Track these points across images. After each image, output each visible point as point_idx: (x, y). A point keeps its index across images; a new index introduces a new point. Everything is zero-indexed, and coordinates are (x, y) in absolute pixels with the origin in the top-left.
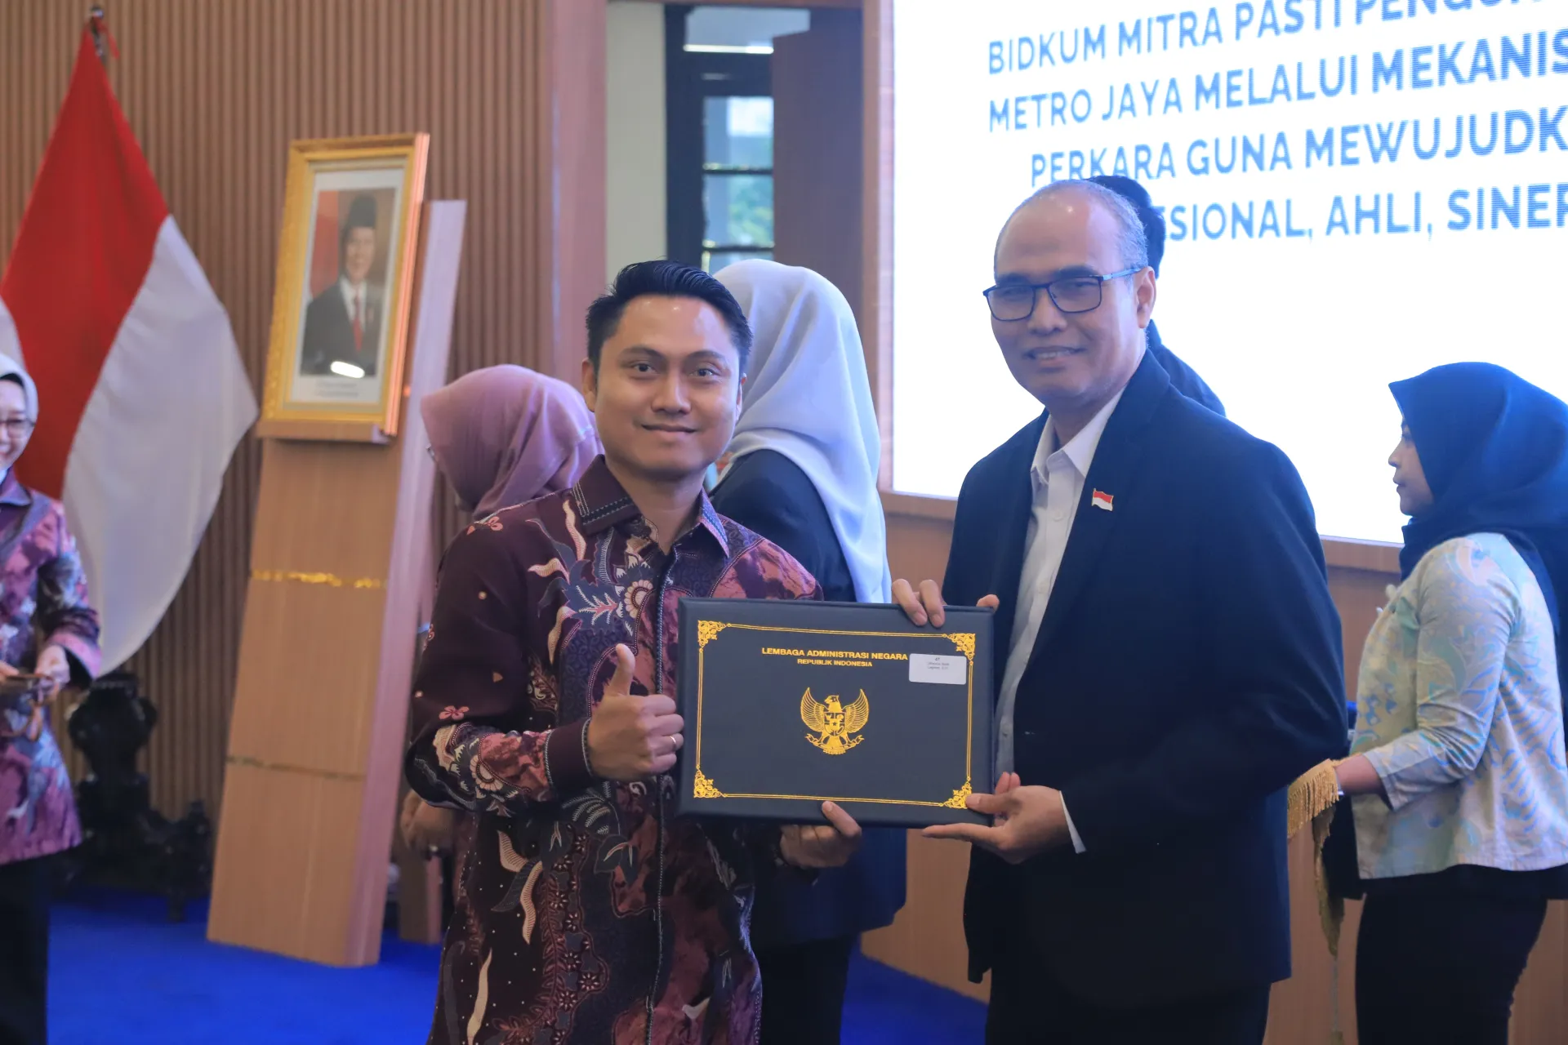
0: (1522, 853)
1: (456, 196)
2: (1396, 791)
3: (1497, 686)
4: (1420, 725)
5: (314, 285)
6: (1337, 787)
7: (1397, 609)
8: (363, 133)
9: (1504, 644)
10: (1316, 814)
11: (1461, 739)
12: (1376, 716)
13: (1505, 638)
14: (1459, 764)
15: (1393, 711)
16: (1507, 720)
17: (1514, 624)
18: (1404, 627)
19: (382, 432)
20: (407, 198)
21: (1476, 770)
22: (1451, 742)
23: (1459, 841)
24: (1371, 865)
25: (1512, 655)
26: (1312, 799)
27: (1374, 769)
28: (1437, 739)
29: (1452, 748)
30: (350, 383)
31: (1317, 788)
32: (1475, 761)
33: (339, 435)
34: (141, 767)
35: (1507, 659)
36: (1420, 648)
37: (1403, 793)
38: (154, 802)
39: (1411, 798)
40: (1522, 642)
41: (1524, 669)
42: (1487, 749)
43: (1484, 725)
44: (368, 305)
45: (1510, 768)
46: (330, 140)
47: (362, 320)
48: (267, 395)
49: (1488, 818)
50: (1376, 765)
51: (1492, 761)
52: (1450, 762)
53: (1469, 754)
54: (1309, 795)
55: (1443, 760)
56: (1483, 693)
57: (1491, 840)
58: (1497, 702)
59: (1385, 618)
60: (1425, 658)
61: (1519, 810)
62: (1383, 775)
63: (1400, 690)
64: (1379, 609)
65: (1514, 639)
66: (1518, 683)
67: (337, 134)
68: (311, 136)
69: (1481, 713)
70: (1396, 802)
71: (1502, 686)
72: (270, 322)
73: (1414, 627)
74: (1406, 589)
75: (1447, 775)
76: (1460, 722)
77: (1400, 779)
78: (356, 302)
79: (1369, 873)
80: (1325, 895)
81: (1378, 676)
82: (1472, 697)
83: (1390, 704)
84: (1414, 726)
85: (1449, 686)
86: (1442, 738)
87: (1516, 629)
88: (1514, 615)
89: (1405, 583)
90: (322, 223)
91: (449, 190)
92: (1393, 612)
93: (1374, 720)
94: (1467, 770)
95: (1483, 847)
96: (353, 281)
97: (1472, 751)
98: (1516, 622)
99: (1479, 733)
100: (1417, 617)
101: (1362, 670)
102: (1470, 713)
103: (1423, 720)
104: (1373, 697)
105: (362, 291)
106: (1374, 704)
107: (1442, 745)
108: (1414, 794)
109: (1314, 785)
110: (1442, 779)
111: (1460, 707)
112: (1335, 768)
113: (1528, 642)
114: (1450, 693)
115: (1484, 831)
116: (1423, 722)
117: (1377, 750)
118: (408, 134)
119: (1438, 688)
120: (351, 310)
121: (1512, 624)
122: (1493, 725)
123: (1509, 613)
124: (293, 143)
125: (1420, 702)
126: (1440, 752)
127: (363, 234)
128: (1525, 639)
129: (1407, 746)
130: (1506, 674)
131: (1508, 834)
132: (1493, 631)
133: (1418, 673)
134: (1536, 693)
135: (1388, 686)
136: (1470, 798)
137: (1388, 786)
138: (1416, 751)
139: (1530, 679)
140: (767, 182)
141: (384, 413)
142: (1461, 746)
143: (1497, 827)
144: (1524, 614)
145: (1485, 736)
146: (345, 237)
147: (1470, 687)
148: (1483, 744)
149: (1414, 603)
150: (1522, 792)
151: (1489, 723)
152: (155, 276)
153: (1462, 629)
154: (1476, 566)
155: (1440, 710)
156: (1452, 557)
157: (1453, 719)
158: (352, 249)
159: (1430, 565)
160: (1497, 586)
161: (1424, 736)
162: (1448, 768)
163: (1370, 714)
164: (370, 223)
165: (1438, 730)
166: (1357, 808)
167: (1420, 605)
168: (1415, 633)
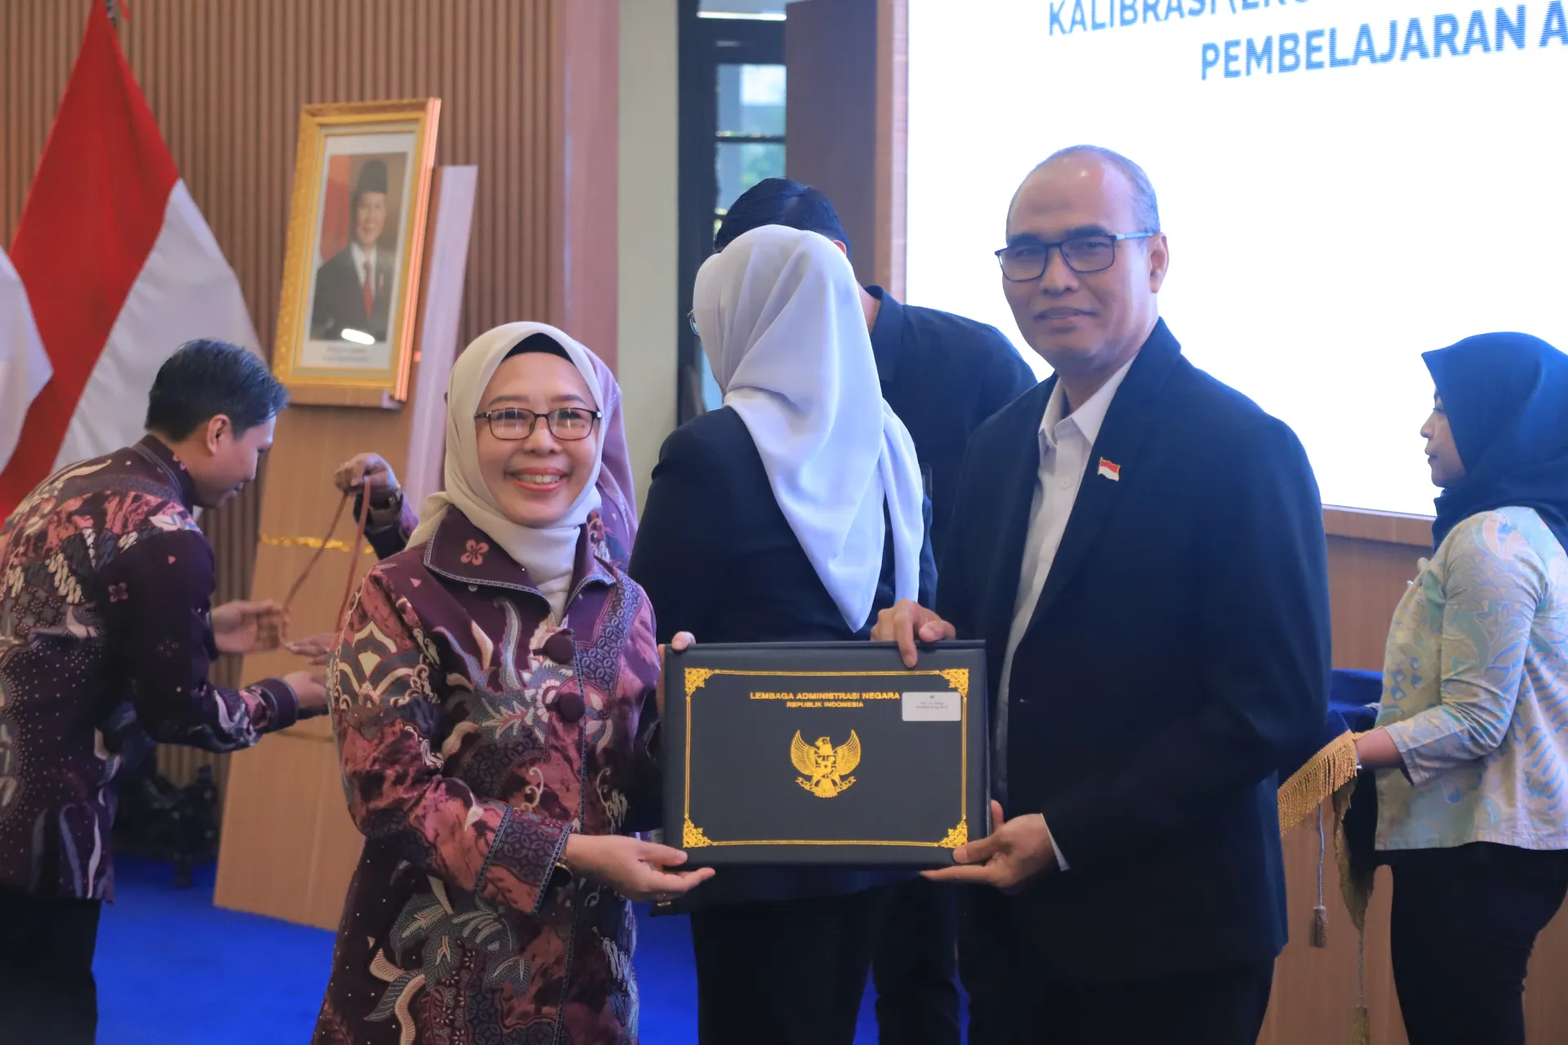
0: (1545, 833)
1: (467, 162)
2: (1417, 767)
3: (1522, 662)
4: (1444, 700)
5: (324, 250)
6: (1356, 761)
8: (375, 97)
9: (1530, 620)
10: (1336, 788)
11: (1484, 716)
12: (1400, 690)
13: (1531, 615)
14: (1482, 741)
15: (1419, 686)
16: (1533, 698)
17: (1540, 600)
18: (1430, 601)
19: (392, 398)
20: (418, 162)
21: (1500, 747)
22: (1473, 719)
23: (1478, 818)
24: (1387, 837)
25: (1538, 631)
26: (1332, 773)
27: (1394, 744)
28: (1459, 715)
29: (1475, 725)
30: (361, 349)
31: (1337, 762)
32: (1499, 737)
33: (349, 400)
35: (1533, 633)
36: (1445, 623)
37: (1423, 771)
39: (1432, 774)
40: (1549, 618)
41: (1552, 645)
42: (1511, 725)
43: (1508, 701)
44: (379, 271)
45: (1534, 745)
46: (342, 104)
47: (373, 284)
48: (277, 359)
49: (1510, 797)
50: (1396, 739)
51: (1515, 738)
52: (1472, 738)
53: (1492, 730)
54: (1329, 770)
55: (1466, 736)
56: (1506, 669)
57: (1512, 819)
58: (1523, 679)
59: (1414, 591)
60: (1450, 632)
61: (1542, 788)
62: (1403, 750)
63: (1425, 665)
65: (1540, 615)
66: (1544, 659)
67: (349, 99)
68: (323, 100)
69: (1505, 690)
70: (1416, 776)
71: (1527, 662)
72: (280, 286)
73: (1441, 601)
74: (1435, 563)
75: (1471, 752)
76: (1483, 698)
77: (1421, 755)
78: (367, 266)
79: (1385, 845)
81: (1403, 649)
82: (1496, 673)
83: (1416, 679)
84: (1437, 701)
85: (1473, 662)
86: (1466, 715)
87: (1544, 605)
88: (1540, 591)
89: (1435, 556)
90: (332, 187)
91: (461, 155)
92: (1421, 585)
93: (1399, 695)
94: (1492, 747)
95: (1503, 826)
96: (363, 246)
97: (1495, 728)
98: (1542, 597)
99: (1503, 709)
100: (1444, 591)
101: (1389, 644)
102: (1494, 689)
103: (1447, 695)
104: (1399, 672)
105: (372, 257)
106: (1399, 678)
107: (1465, 722)
108: (1437, 770)
109: (1334, 759)
110: (1465, 756)
111: (1483, 683)
112: (1355, 741)
113: (1555, 617)
114: (1472, 669)
115: (1505, 809)
116: (1447, 698)
117: (1399, 724)
118: (420, 99)
119: (1463, 663)
120: (362, 275)
121: (1538, 600)
122: (1518, 701)
123: (1535, 589)
124: (305, 107)
125: (1444, 677)
126: (1462, 728)
127: (375, 198)
128: (1552, 614)
129: (1430, 721)
130: (1532, 650)
131: (1531, 813)
132: (1517, 606)
133: (1443, 648)
135: (1415, 660)
136: (1492, 774)
137: (1407, 761)
138: (1437, 727)
139: (1557, 655)
140: (779, 150)
141: (395, 378)
142: (1485, 724)
143: (1519, 805)
144: (1553, 589)
145: (1510, 713)
146: (356, 202)
147: (1494, 662)
148: (1507, 721)
149: (1441, 578)
150: (1545, 771)
151: (1513, 700)
152: (164, 239)
153: (1486, 604)
154: (1502, 540)
155: (1464, 686)
156: (1479, 530)
157: (1475, 695)
158: (363, 214)
159: (1458, 538)
160: (1523, 561)
161: (1447, 712)
162: (1469, 744)
163: (1395, 689)
164: (381, 186)
165: (1460, 706)
166: (1382, 784)
167: (1446, 580)
168: (1441, 607)
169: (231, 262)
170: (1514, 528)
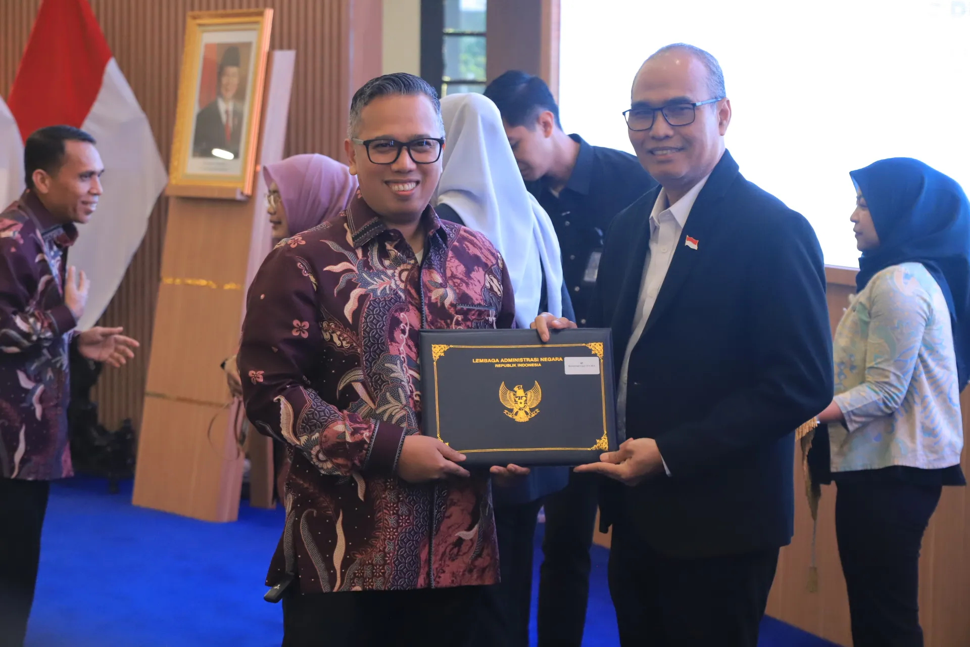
0: (932, 458)
1: (289, 48)
2: (852, 421)
3: (916, 356)
4: (868, 380)
5: (201, 101)
7: (857, 309)
8: (233, 7)
9: (922, 331)
10: (804, 435)
11: (892, 389)
12: (843, 374)
14: (890, 405)
15: (855, 371)
16: (924, 378)
17: (928, 319)
18: (860, 320)
19: (242, 193)
20: (259, 48)
22: (885, 391)
23: (893, 450)
24: (837, 465)
25: (927, 338)
27: (839, 407)
28: (877, 389)
29: (887, 395)
30: (225, 162)
32: (900, 402)
33: (216, 195)
34: (92, 398)
35: (924, 339)
36: (870, 333)
37: (856, 422)
38: (100, 419)
39: (860, 425)
40: (932, 329)
41: (933, 347)
43: (906, 380)
44: (234, 115)
45: (925, 407)
46: (212, 12)
47: (231, 124)
48: (172, 169)
49: (912, 437)
50: (840, 405)
51: (913, 402)
52: (885, 403)
53: (896, 398)
55: (880, 402)
56: (906, 361)
57: (914, 451)
59: (848, 315)
60: (873, 339)
61: (931, 432)
62: (845, 411)
63: (858, 359)
64: (845, 309)
65: (928, 327)
66: (930, 354)
67: (216, 8)
68: (200, 9)
69: (904, 374)
70: (851, 427)
71: (920, 355)
72: (173, 123)
73: (867, 320)
74: (862, 296)
75: (882, 411)
76: (893, 379)
77: (854, 414)
78: (227, 112)
79: (837, 468)
80: (810, 483)
81: (844, 350)
82: (900, 364)
83: (852, 367)
84: (863, 381)
85: (886, 357)
86: (880, 389)
87: (929, 322)
88: (928, 314)
89: (861, 293)
90: (207, 62)
91: (285, 43)
92: (854, 311)
93: (842, 377)
94: (895, 408)
95: (909, 455)
96: (225, 100)
97: (898, 396)
98: (930, 317)
99: (903, 385)
100: (870, 314)
102: (898, 373)
103: (869, 377)
104: (842, 363)
105: (231, 106)
106: (842, 367)
107: (880, 393)
108: (863, 423)
111: (892, 369)
113: (937, 330)
114: (886, 360)
115: (910, 445)
117: (840, 396)
118: (260, 9)
119: (879, 357)
120: (224, 117)
121: (926, 320)
122: (913, 379)
123: (925, 313)
124: (189, 13)
126: (879, 398)
127: (232, 70)
128: (935, 327)
129: (860, 394)
130: (923, 350)
131: (924, 447)
132: (916, 325)
133: (868, 348)
134: (940, 360)
135: (851, 356)
136: (901, 424)
138: (864, 397)
139: (937, 352)
140: (482, 41)
141: (245, 181)
142: (892, 394)
143: (918, 442)
144: (934, 312)
145: (907, 386)
146: (221, 73)
147: (899, 357)
148: (905, 392)
149: (868, 305)
150: (932, 421)
151: (909, 379)
152: (103, 94)
153: (896, 322)
154: (906, 283)
155: (881, 371)
156: (892, 278)
157: (887, 377)
158: (225, 80)
159: (878, 283)
160: (918, 295)
161: (870, 388)
162: (883, 407)
163: (839, 374)
164: (236, 64)
165: (878, 383)
166: (831, 431)
167: (871, 307)
168: (867, 324)
169: (144, 107)
170: (912, 276)
